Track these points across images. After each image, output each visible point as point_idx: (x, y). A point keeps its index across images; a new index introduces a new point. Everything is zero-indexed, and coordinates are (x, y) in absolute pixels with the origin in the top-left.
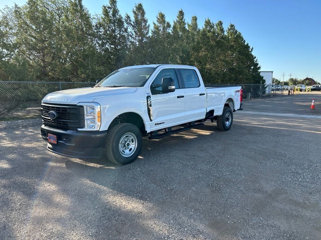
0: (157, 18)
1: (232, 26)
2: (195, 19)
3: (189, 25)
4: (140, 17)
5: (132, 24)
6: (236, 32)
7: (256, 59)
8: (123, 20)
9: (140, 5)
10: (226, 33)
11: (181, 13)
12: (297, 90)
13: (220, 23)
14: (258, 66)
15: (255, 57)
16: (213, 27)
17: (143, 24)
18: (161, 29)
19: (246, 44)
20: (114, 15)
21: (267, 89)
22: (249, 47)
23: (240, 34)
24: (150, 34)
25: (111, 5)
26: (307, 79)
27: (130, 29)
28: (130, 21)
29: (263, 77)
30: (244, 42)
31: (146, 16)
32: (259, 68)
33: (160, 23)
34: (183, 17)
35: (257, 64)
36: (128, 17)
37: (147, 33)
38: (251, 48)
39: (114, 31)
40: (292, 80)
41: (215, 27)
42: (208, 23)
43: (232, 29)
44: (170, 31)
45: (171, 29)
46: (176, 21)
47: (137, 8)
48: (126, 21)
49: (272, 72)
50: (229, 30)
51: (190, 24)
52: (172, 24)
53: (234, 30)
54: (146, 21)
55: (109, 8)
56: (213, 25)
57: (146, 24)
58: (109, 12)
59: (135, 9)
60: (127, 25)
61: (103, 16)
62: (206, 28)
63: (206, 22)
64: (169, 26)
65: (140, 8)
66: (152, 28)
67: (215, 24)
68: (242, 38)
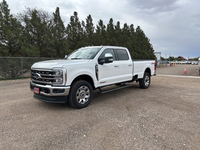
0: (99, 22)
1: (138, 27)
2: (118, 23)
3: (115, 26)
4: (89, 22)
5: (85, 25)
6: (141, 30)
8: (81, 24)
10: (135, 31)
11: (111, 20)
13: (132, 25)
14: (153, 49)
15: (151, 45)
17: (91, 26)
18: (101, 28)
19: (146, 37)
20: (76, 21)
24: (95, 31)
25: (74, 15)
26: (179, 57)
27: (84, 29)
28: (84, 24)
30: (145, 36)
31: (93, 22)
33: (100, 25)
34: (112, 22)
35: (152, 49)
36: (83, 22)
37: (93, 31)
38: (149, 39)
39: (76, 30)
40: (170, 58)
41: (129, 27)
42: (125, 25)
45: (106, 29)
46: (108, 24)
47: (88, 17)
48: (82, 24)
49: (160, 53)
50: (137, 29)
54: (92, 24)
55: (73, 17)
57: (93, 26)
58: (74, 19)
60: (83, 26)
61: (70, 21)
62: (124, 27)
63: (124, 24)
64: (105, 27)
65: (89, 17)
66: (96, 28)
67: (129, 26)
68: (144, 34)
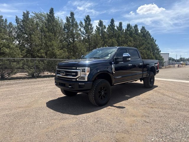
0: (98, 23)
2: (121, 24)
4: (88, 22)
6: (146, 31)
7: (158, 46)
8: (78, 24)
9: (88, 16)
10: (140, 31)
11: (112, 21)
12: (184, 64)
13: (136, 26)
16: (132, 28)
17: (90, 26)
18: (101, 29)
19: (152, 37)
20: (73, 21)
21: (165, 64)
22: (154, 39)
23: (148, 32)
24: (94, 32)
25: (71, 16)
28: (83, 25)
29: (162, 57)
30: (151, 36)
31: (91, 23)
32: (160, 51)
33: (100, 26)
34: (114, 23)
36: (81, 23)
37: (92, 32)
38: (155, 40)
39: (73, 30)
40: (181, 58)
42: (129, 26)
43: (143, 29)
44: (106, 31)
45: (106, 29)
46: (109, 25)
48: (80, 25)
49: (169, 54)
50: (142, 30)
51: (118, 26)
52: (107, 27)
53: (145, 30)
54: (91, 25)
55: (70, 18)
56: (132, 27)
57: (91, 27)
58: (70, 20)
59: (85, 18)
60: (81, 27)
61: (66, 22)
62: (128, 28)
66: (95, 29)
67: (133, 27)
68: (149, 34)
